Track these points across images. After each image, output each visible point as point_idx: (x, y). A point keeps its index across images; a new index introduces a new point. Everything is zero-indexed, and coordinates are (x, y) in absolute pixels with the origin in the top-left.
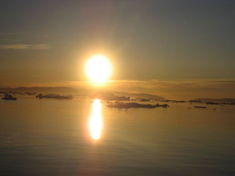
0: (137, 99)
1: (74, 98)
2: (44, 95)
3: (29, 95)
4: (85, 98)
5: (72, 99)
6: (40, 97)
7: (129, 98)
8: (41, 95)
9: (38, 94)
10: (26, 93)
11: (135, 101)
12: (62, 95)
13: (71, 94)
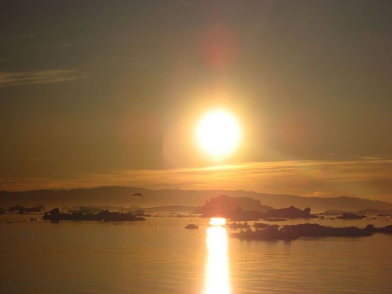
0: (327, 214)
1: (148, 216)
2: (66, 212)
3: (21, 213)
4: (179, 216)
5: (143, 219)
6: (55, 217)
7: (308, 210)
8: (56, 211)
9: (49, 208)
10: (12, 209)
11: (322, 218)
12: (115, 211)
13: (142, 206)
